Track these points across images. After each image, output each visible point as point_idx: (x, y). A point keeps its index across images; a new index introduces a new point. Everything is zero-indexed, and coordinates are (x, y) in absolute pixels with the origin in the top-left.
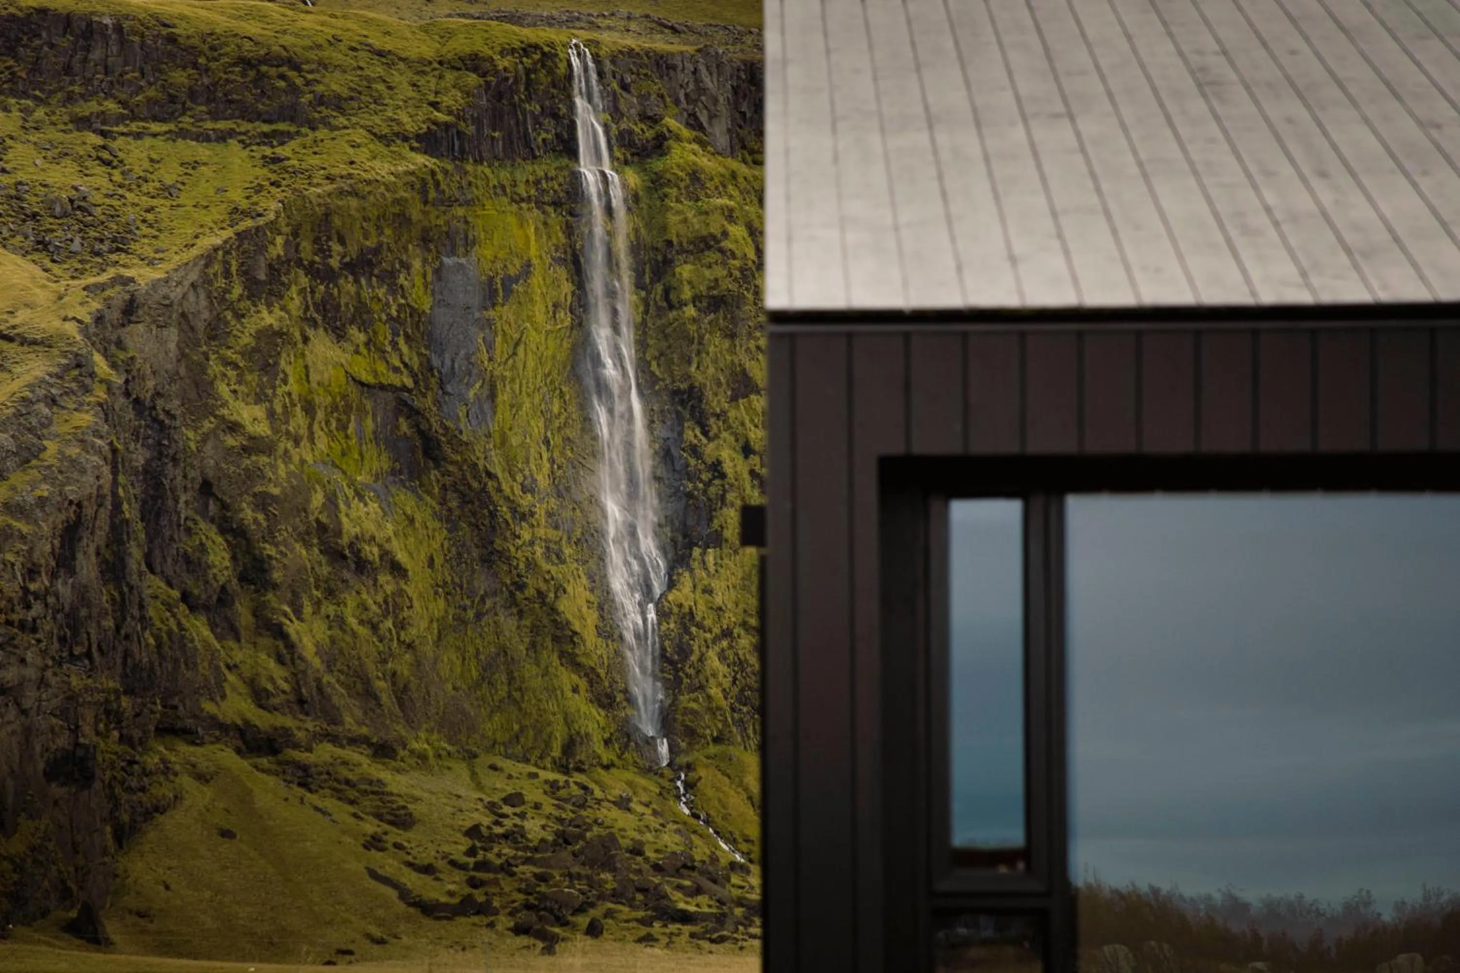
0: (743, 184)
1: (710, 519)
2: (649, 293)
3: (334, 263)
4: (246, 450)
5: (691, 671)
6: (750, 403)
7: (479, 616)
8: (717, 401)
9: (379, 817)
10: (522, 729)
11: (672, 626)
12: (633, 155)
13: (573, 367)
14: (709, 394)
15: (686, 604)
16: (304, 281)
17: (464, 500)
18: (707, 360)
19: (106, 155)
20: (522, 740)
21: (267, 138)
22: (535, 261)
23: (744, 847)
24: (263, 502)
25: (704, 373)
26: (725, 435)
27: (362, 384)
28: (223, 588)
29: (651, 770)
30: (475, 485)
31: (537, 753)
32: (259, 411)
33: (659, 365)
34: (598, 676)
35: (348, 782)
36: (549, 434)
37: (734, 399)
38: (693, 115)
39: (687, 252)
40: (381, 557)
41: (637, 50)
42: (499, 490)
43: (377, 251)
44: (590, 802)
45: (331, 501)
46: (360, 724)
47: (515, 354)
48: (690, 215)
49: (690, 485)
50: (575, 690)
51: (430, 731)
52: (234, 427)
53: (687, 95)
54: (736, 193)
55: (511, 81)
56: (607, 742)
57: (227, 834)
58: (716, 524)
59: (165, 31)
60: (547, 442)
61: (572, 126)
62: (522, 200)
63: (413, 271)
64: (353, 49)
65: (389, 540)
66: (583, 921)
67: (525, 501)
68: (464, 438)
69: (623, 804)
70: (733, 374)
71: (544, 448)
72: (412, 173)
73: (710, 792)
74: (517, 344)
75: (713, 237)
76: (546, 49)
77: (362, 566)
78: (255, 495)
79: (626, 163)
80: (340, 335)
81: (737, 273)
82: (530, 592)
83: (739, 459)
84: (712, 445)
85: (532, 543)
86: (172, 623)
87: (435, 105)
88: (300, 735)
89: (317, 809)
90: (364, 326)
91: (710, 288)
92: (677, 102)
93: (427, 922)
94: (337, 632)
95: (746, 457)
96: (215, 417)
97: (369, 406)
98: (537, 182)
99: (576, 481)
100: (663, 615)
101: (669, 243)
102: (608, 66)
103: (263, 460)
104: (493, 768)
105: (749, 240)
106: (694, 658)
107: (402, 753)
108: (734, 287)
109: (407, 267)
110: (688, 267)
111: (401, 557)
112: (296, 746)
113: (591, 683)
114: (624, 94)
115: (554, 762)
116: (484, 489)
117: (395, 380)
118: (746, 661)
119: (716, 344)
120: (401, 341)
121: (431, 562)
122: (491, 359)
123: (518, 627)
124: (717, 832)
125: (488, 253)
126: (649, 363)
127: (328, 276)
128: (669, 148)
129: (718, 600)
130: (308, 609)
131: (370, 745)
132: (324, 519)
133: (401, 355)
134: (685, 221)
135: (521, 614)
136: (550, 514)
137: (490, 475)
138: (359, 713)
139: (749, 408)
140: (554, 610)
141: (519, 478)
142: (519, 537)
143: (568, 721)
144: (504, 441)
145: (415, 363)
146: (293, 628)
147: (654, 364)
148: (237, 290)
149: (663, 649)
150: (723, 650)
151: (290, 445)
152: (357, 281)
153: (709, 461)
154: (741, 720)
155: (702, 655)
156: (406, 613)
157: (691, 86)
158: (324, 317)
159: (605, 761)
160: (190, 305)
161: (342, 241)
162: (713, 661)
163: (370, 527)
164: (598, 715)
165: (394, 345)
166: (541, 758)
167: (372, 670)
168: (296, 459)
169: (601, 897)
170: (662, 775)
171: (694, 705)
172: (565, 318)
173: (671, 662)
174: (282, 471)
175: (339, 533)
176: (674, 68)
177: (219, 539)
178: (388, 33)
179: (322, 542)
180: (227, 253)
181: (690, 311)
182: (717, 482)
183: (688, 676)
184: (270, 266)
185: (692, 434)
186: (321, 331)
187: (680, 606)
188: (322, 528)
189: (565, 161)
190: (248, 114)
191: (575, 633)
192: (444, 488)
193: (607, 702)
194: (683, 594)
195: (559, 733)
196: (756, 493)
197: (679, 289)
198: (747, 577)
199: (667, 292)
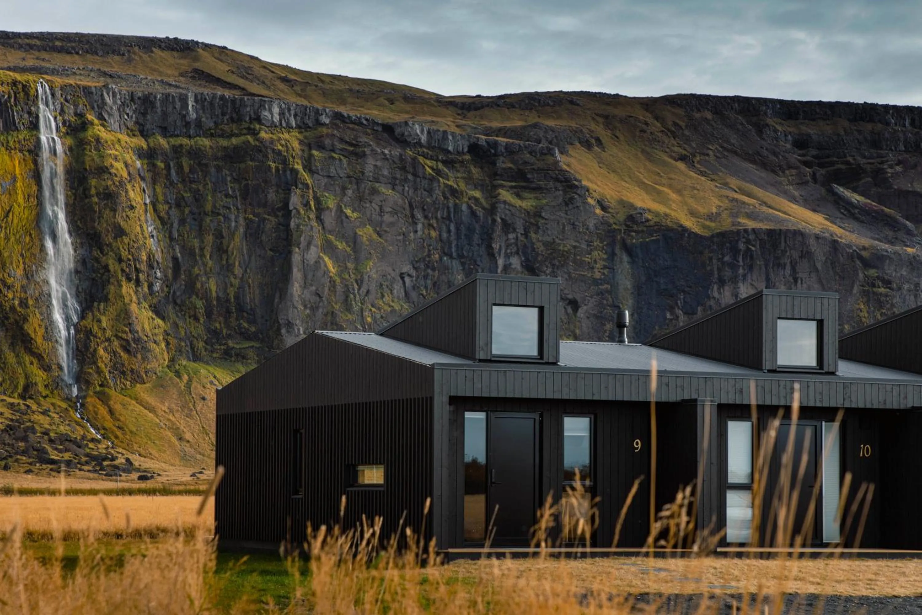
1: (103, 290)
2: (76, 190)
5: (90, 356)
6: (122, 240)
8: (107, 238)
11: (82, 336)
12: (71, 130)
13: (37, 222)
14: (103, 235)
15: (88, 327)
18: (103, 221)
20: (4, 385)
22: (19, 176)
23: (102, 432)
25: (101, 226)
26: (111, 253)
31: (10, 391)
33: (81, 223)
34: (43, 357)
36: (23, 252)
37: (115, 238)
38: (101, 114)
39: (94, 173)
41: (74, 84)
44: (29, 411)
47: (8, 216)
48: (95, 158)
49: (94, 275)
50: (32, 363)
53: (98, 105)
54: (120, 149)
55: (6, 97)
56: (46, 386)
58: (105, 292)
60: (22, 255)
61: (37, 117)
62: (12, 149)
67: (10, 281)
69: (45, 412)
70: (115, 227)
71: (20, 258)
73: (91, 408)
75: (107, 168)
76: (24, 83)
79: (68, 134)
81: (118, 184)
82: (12, 320)
83: (117, 264)
84: (104, 258)
85: (13, 299)
91: (104, 189)
92: (93, 108)
95: (120, 263)
98: (19, 141)
99: (37, 271)
100: (77, 331)
101: (85, 169)
102: (57, 92)
105: (124, 169)
106: (91, 350)
108: (115, 189)
110: (95, 180)
113: (39, 360)
114: (66, 104)
115: (19, 395)
118: (117, 351)
119: (108, 214)
123: (6, 336)
124: (91, 425)
126: (76, 222)
128: (88, 128)
129: (104, 325)
134: (93, 160)
135: (7, 330)
136: (22, 287)
139: (122, 242)
140: (22, 328)
141: (8, 271)
142: (7, 296)
143: (27, 377)
147: (79, 222)
149: (77, 346)
150: (105, 347)
153: (103, 264)
154: (114, 377)
155: (95, 349)
157: (100, 101)
159: (44, 395)
162: (101, 351)
164: (42, 374)
166: (12, 393)
169: (16, 453)
170: (71, 401)
171: (90, 371)
172: (35, 201)
173: (80, 351)
176: (92, 93)
181: (95, 199)
182: (106, 274)
183: (89, 358)
185: (96, 253)
187: (86, 327)
189: (33, 132)
191: (32, 339)
193: (47, 368)
194: (88, 322)
195: (22, 382)
196: (124, 279)
197: (90, 189)
198: (118, 315)
199: (84, 190)
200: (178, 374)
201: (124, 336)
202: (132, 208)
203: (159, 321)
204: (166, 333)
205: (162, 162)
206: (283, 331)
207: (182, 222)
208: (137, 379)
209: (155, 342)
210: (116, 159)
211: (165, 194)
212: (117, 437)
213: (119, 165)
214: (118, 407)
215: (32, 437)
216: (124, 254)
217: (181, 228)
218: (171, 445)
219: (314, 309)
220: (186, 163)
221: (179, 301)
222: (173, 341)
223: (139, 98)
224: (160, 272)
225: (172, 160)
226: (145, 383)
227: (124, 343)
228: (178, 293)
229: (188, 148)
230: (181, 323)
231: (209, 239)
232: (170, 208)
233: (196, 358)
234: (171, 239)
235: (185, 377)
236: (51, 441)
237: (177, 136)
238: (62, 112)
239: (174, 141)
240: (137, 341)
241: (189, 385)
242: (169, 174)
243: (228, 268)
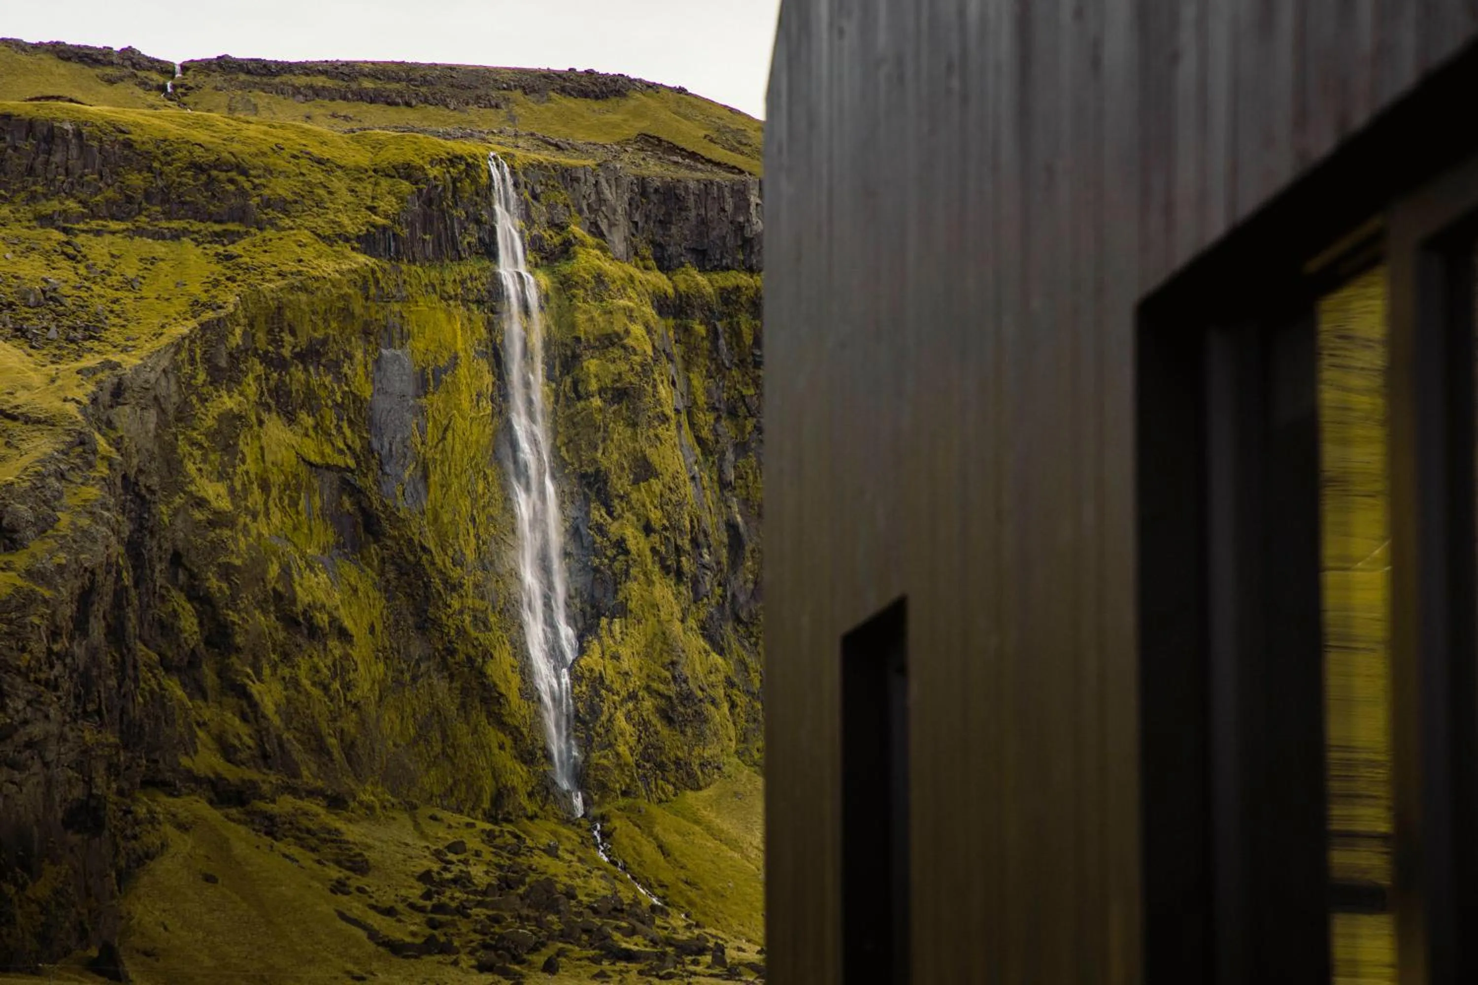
0: (639, 288)
1: (616, 592)
2: (559, 385)
3: (286, 352)
4: (212, 524)
5: (602, 731)
6: (650, 486)
7: (414, 679)
8: (620, 484)
9: (338, 863)
10: (455, 783)
11: (584, 688)
12: (542, 258)
13: (494, 451)
14: (613, 478)
15: (596, 669)
16: (259, 368)
17: (401, 573)
18: (612, 447)
19: (70, 250)
20: (456, 793)
21: (217, 238)
22: (461, 354)
23: (659, 891)
24: (226, 572)
25: (609, 459)
26: (628, 515)
27: (311, 464)
28: (193, 651)
29: (569, 821)
30: (411, 558)
31: (469, 805)
32: (222, 488)
33: (568, 451)
34: (521, 734)
35: (308, 831)
36: (475, 512)
37: (636, 482)
38: (595, 224)
39: (593, 348)
40: (330, 623)
41: (545, 163)
42: (433, 563)
43: (324, 342)
44: (524, 850)
45: (286, 571)
46: (316, 777)
47: (444, 438)
48: (596, 314)
49: (597, 561)
50: (501, 747)
51: (376, 784)
52: (201, 503)
53: (589, 205)
54: (634, 295)
55: (440, 189)
56: (530, 795)
57: (210, 879)
58: (621, 596)
59: (121, 137)
60: (473, 520)
61: (493, 232)
62: (451, 298)
63: (356, 361)
64: (295, 157)
65: (337, 608)
66: (539, 959)
67: (455, 573)
68: (401, 515)
69: (551, 851)
70: (636, 459)
71: (470, 525)
72: (355, 271)
73: (625, 841)
74: (446, 429)
75: (617, 335)
76: (470, 160)
77: (314, 632)
78: (219, 565)
79: (537, 265)
80: (291, 419)
81: (639, 368)
82: (461, 657)
83: (641, 536)
84: (616, 524)
85: (461, 612)
86: (153, 682)
87: (372, 209)
88: (265, 787)
89: (285, 856)
90: (311, 412)
91: (615, 381)
92: (580, 211)
93: (395, 960)
94: (292, 692)
95: (647, 535)
96: (185, 493)
97: (316, 484)
98: (463, 282)
99: (499, 555)
100: (576, 678)
101: (578, 339)
102: (522, 178)
103: (227, 533)
104: (434, 818)
105: (647, 338)
106: (604, 718)
107: (352, 804)
108: (635, 380)
109: (350, 357)
110: (595, 362)
111: (348, 624)
112: (262, 798)
113: (515, 740)
114: (535, 203)
115: (485, 813)
116: (419, 562)
117: (339, 460)
118: (650, 721)
119: (620, 432)
120: (345, 425)
121: (372, 629)
122: (423, 443)
123: (450, 689)
125: (421, 346)
126: (559, 449)
127: (281, 364)
128: (575, 253)
129: (625, 665)
130: (267, 671)
131: (326, 797)
132: (280, 588)
133: (345, 438)
134: (592, 319)
135: (452, 677)
136: (476, 586)
137: (424, 549)
138: (314, 767)
139: (649, 491)
140: (482, 674)
141: (450, 552)
142: (450, 607)
143: (496, 777)
144: (436, 518)
145: (357, 446)
146: (255, 688)
147: (563, 449)
148: (202, 377)
149: (576, 710)
150: (629, 711)
151: (248, 520)
152: (306, 370)
153: (613, 539)
154: (645, 775)
155: (611, 715)
156: (352, 675)
157: (593, 197)
158: (278, 402)
159: (530, 813)
160: (161, 391)
161: (293, 333)
162: (621, 721)
163: (321, 595)
164: (521, 769)
165: (339, 428)
166: (473, 809)
167: (325, 728)
168: (254, 532)
169: (551, 937)
170: (579, 826)
171: (604, 762)
172: (487, 407)
173: (584, 722)
174: (242, 545)
175: (293, 601)
176: (577, 180)
177: (188, 606)
178: (324, 143)
179: (278, 610)
180: (193, 341)
181: (597, 402)
182: (621, 558)
183: (599, 735)
184: (231, 355)
185: (598, 514)
186: (274, 415)
187: (591, 670)
188: (278, 596)
189: (487, 263)
190: (200, 215)
191: (501, 695)
192: (383, 561)
193: (528, 758)
194: (593, 660)
195: (488, 787)
196: (657, 568)
197: (586, 382)
198: (650, 645)
199: (575, 384)
201: (662, 688)
202: (660, 418)
203: (715, 657)
204: (730, 683)
205: (701, 323)
207: (742, 448)
208: (690, 780)
209: (713, 702)
210: (631, 316)
211: (708, 392)
212: (691, 903)
213: (637, 330)
214: (673, 840)
215: (558, 904)
216: (655, 516)
217: (741, 461)
221: (744, 615)
222: (742, 700)
223: (656, 190)
224: (710, 554)
225: (719, 320)
226: (700, 788)
227: (663, 703)
228: (742, 599)
229: (751, 293)
230: (751, 662)
232: (718, 419)
234: (724, 485)
237: (728, 268)
238: (532, 222)
239: (722, 280)
240: (687, 698)
242: (716, 348)
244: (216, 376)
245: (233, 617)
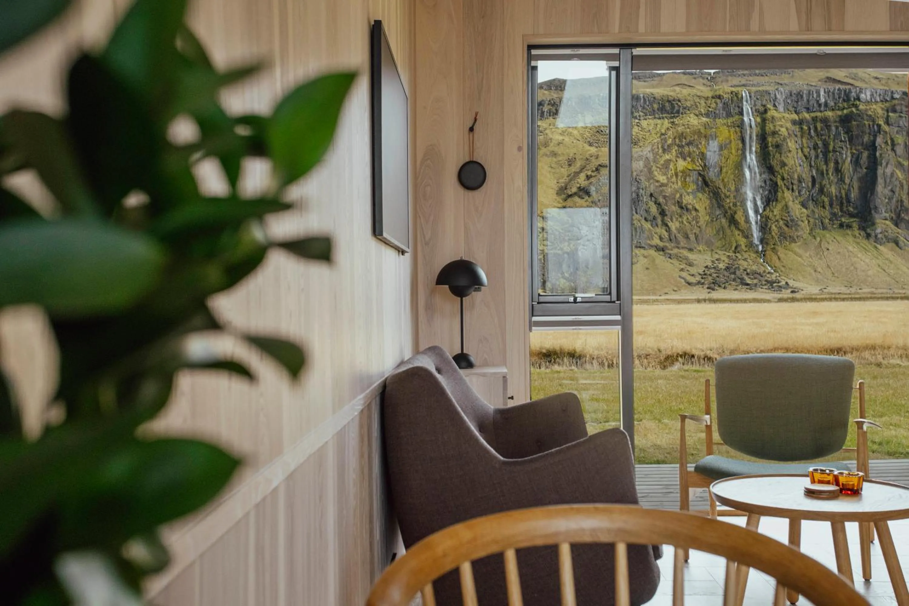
0: (786, 118)
3: (683, 144)
4: (660, 186)
5: (768, 230)
7: (717, 220)
8: (777, 168)
9: (686, 264)
10: (725, 244)
11: (764, 220)
14: (775, 167)
16: (676, 148)
17: (714, 194)
18: (775, 160)
19: (638, 124)
20: (725, 246)
21: (672, 118)
22: (733, 140)
23: (774, 268)
24: (665, 197)
25: (774, 163)
26: (779, 176)
27: (690, 170)
28: (654, 216)
29: (757, 252)
30: (716, 191)
32: (665, 177)
34: (744, 231)
35: (680, 257)
36: (735, 178)
37: (781, 168)
38: (774, 104)
39: (771, 135)
40: (692, 208)
41: (762, 90)
42: (722, 192)
43: (694, 140)
44: (737, 259)
45: (681, 196)
46: (685, 244)
47: (727, 161)
48: (771, 127)
49: (770, 188)
50: (739, 235)
51: (703, 245)
52: (658, 181)
53: (773, 100)
54: (784, 121)
55: (728, 100)
56: (746, 246)
57: (647, 269)
58: (776, 196)
59: (653, 96)
60: (734, 180)
61: (742, 109)
62: (730, 126)
63: (702, 144)
64: (693, 96)
65: (694, 204)
66: (723, 286)
67: (728, 194)
68: (714, 180)
69: (745, 260)
70: (781, 162)
71: (733, 182)
72: (702, 122)
73: (768, 257)
74: (728, 158)
75: (777, 132)
76: (737, 92)
77: (687, 210)
78: (663, 196)
79: (757, 116)
80: (685, 159)
81: (783, 139)
82: (729, 214)
83: (782, 181)
84: (776, 179)
85: (730, 203)
86: (640, 225)
87: (709, 107)
88: (670, 247)
89: (671, 263)
90: (690, 157)
91: (776, 143)
92: (771, 101)
93: (689, 286)
94: (681, 225)
96: (654, 179)
97: (691, 175)
98: (733, 122)
99: (741, 188)
100: (761, 217)
101: (766, 133)
102: (753, 95)
103: (665, 188)
104: (716, 253)
105: (786, 131)
106: (769, 227)
107: (695, 250)
108: (781, 142)
109: (701, 143)
110: (771, 139)
111: (697, 207)
112: (668, 249)
113: (742, 233)
114: (757, 100)
115: (733, 251)
116: (718, 192)
117: (698, 168)
118: (782, 227)
119: (777, 155)
120: (699, 160)
121: (706, 208)
122: (721, 162)
123: (726, 222)
124: (768, 265)
125: (721, 139)
127: (682, 147)
128: (768, 112)
129: (775, 213)
130: (674, 219)
131: (687, 248)
132: (679, 200)
133: (699, 163)
135: (727, 219)
136: (734, 196)
137: (719, 188)
138: (685, 242)
139: (785, 170)
140: (734, 217)
141: (727, 189)
142: (726, 201)
143: (736, 242)
144: (723, 180)
145: (703, 164)
146: (670, 224)
147: (762, 160)
148: (660, 151)
149: (761, 225)
150: (776, 225)
151: (672, 184)
152: (689, 147)
153: (775, 182)
154: (780, 240)
155: (771, 226)
156: (698, 220)
157: (774, 97)
158: (681, 156)
159: (745, 250)
160: (648, 155)
161: (685, 139)
162: (774, 227)
163: (690, 201)
164: (744, 240)
165: (698, 161)
166: (729, 250)
167: (689, 232)
168: (673, 187)
169: (730, 281)
171: (768, 237)
172: (740, 152)
173: (763, 228)
174: (669, 190)
175: (682, 203)
176: (770, 94)
177: (654, 206)
178: (702, 92)
179: (678, 205)
180: (658, 143)
181: (771, 149)
182: (777, 187)
184: (668, 146)
185: (771, 177)
186: (680, 159)
187: (766, 215)
188: (678, 202)
189: (741, 117)
190: (669, 113)
191: (739, 222)
192: (709, 192)
193: (747, 237)
194: (767, 212)
195: (734, 245)
196: (785, 189)
197: (768, 143)
198: (783, 208)
199: (766, 144)
200: (815, 238)
201: (785, 218)
202: (790, 151)
203: (804, 210)
204: (808, 216)
205: (806, 126)
206: (873, 212)
207: (817, 157)
208: (793, 240)
209: (802, 221)
210: (782, 126)
211: (807, 143)
212: (781, 271)
213: (783, 130)
214: (782, 256)
215: (738, 273)
216: (786, 176)
217: (816, 160)
218: (810, 274)
219: (890, 199)
220: (819, 125)
221: (815, 199)
222: (812, 220)
223: (795, 94)
224: (805, 184)
225: (812, 125)
226: (796, 242)
227: (786, 222)
228: (814, 195)
229: (820, 117)
230: (816, 210)
231: (832, 165)
232: (810, 150)
233: (824, 228)
234: (811, 166)
235: (818, 239)
236: (748, 274)
237: (814, 112)
238: (755, 105)
239: (813, 115)
240: (792, 220)
241: (820, 243)
242: (810, 132)
243: (842, 180)
244: (664, 151)
245: (666, 207)
